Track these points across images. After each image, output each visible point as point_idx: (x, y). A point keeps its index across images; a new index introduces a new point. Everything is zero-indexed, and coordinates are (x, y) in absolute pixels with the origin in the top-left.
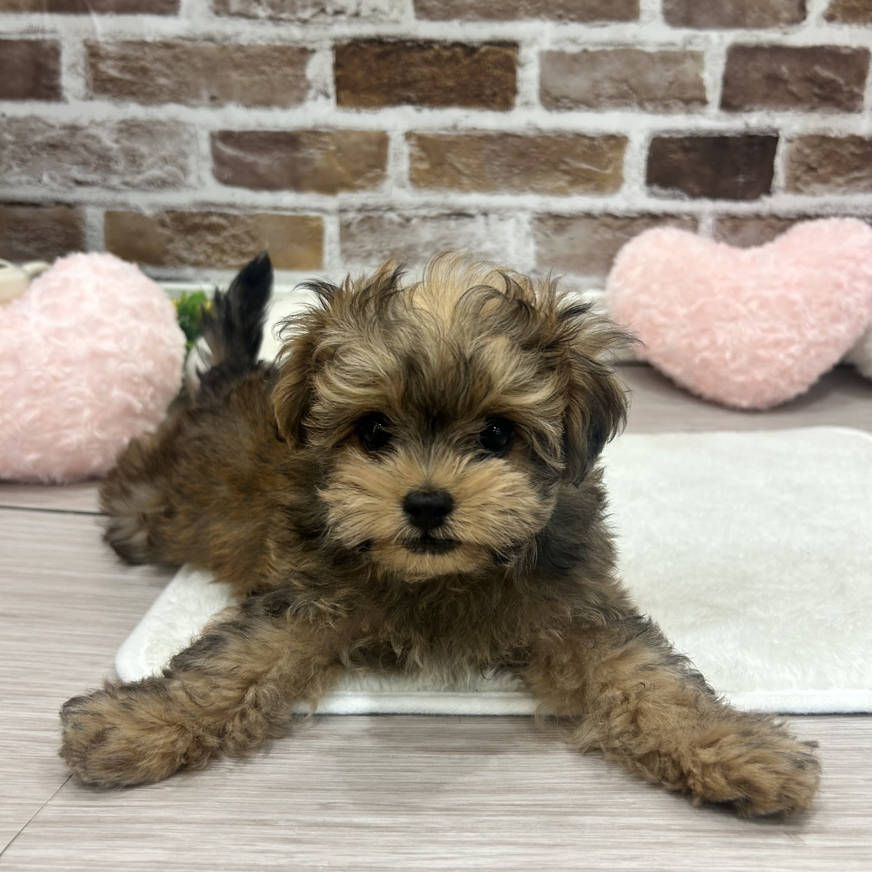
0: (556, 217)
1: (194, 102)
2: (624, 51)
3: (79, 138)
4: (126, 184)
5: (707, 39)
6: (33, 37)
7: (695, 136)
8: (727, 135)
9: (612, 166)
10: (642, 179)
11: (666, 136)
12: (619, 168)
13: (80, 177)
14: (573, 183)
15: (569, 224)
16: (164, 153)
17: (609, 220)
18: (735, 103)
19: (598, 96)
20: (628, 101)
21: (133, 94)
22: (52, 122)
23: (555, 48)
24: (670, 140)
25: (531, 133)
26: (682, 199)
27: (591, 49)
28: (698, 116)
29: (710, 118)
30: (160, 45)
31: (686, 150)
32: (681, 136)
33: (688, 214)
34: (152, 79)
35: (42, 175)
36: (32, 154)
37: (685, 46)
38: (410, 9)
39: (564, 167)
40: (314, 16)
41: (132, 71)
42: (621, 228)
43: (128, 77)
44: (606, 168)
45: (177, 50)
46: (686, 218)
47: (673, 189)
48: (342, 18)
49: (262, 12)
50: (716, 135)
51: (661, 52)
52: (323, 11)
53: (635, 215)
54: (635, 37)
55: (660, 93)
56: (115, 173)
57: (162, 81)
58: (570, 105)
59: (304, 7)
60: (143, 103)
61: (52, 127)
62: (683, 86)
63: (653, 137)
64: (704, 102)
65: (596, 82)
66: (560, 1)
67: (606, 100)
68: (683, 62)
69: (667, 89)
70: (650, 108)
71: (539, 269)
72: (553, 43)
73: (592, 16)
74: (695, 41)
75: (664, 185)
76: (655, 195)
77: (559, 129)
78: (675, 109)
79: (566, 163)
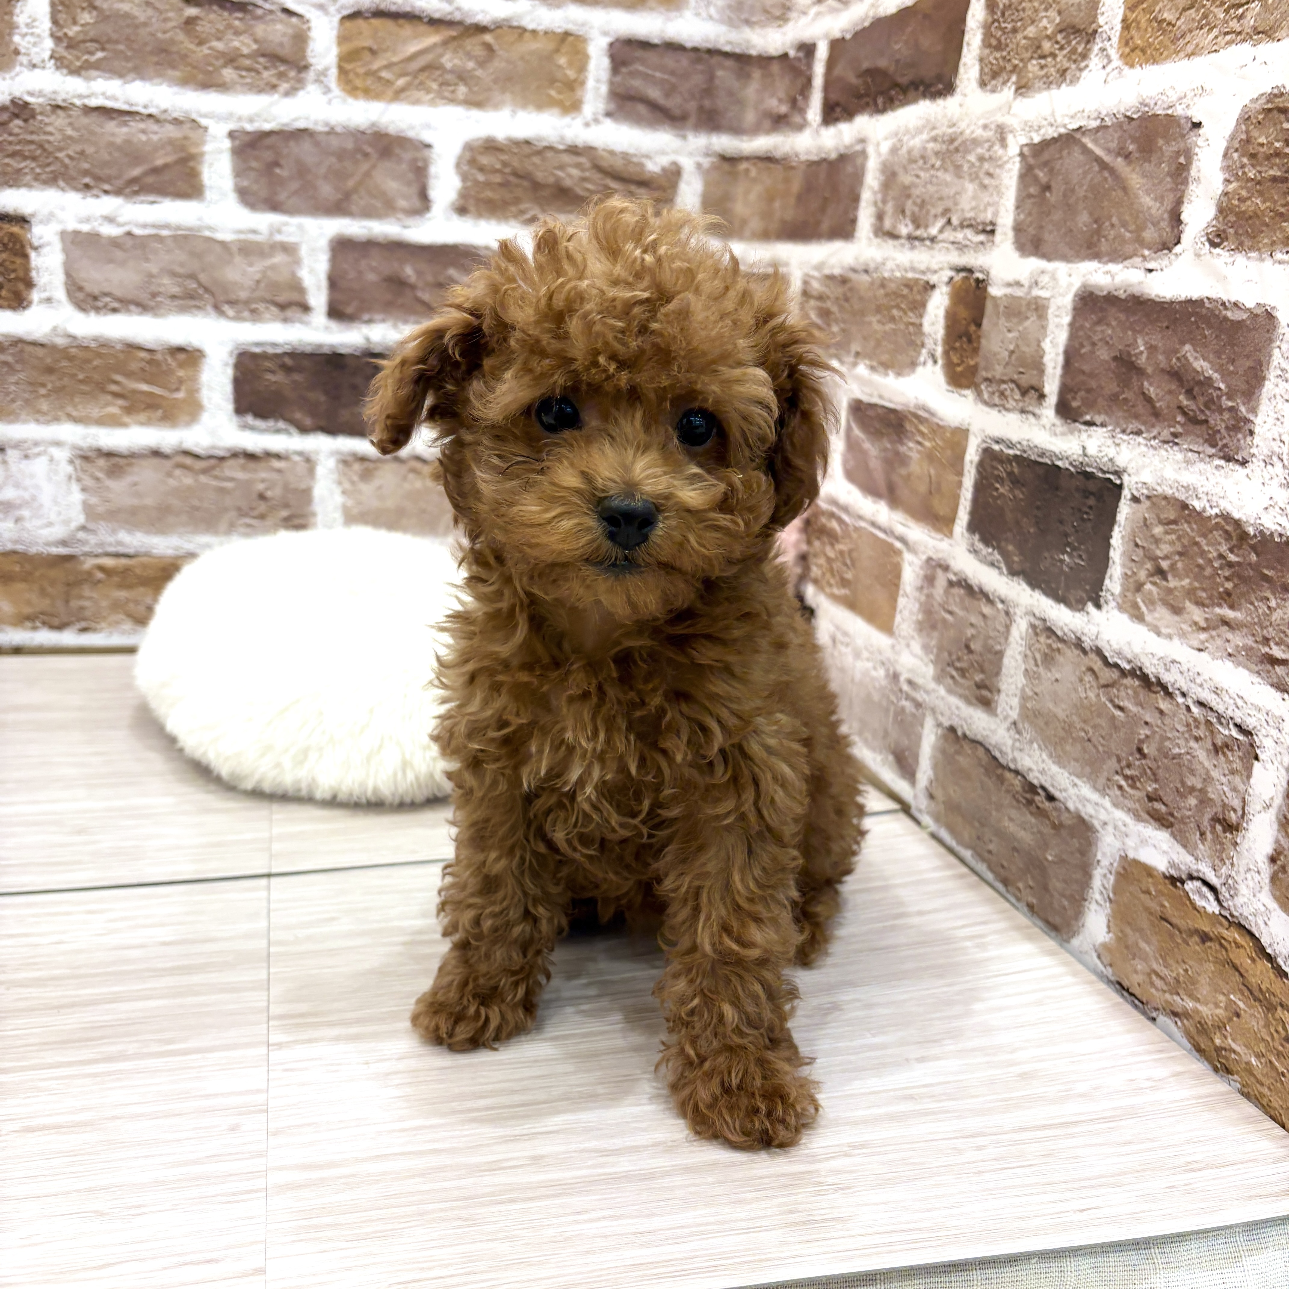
0: (109, 454)
2: (185, 237)
5: (300, 227)
7: (298, 352)
8: (343, 351)
9: (183, 388)
10: (230, 407)
11: (257, 350)
12: (194, 392)
14: (129, 410)
15: (130, 465)
17: (188, 461)
18: (349, 310)
19: (154, 295)
20: (199, 303)
23: (85, 228)
24: (264, 356)
25: (60, 341)
26: (289, 433)
27: (138, 231)
28: (298, 325)
29: (316, 329)
31: (288, 370)
32: (279, 351)
33: (300, 453)
37: (271, 234)
39: (114, 388)
42: (205, 471)
44: (177, 390)
46: (297, 458)
47: (276, 420)
50: (326, 351)
51: (239, 241)
53: (225, 454)
54: (200, 219)
55: (243, 295)
58: (116, 305)
62: (274, 286)
63: (239, 351)
64: (306, 308)
65: (151, 276)
66: (86, 166)
67: (168, 302)
68: (271, 255)
69: (253, 290)
70: (231, 312)
71: (90, 526)
72: (81, 221)
73: (136, 188)
74: (284, 229)
75: (261, 414)
76: (252, 428)
77: (101, 337)
78: (268, 316)
79: (116, 383)
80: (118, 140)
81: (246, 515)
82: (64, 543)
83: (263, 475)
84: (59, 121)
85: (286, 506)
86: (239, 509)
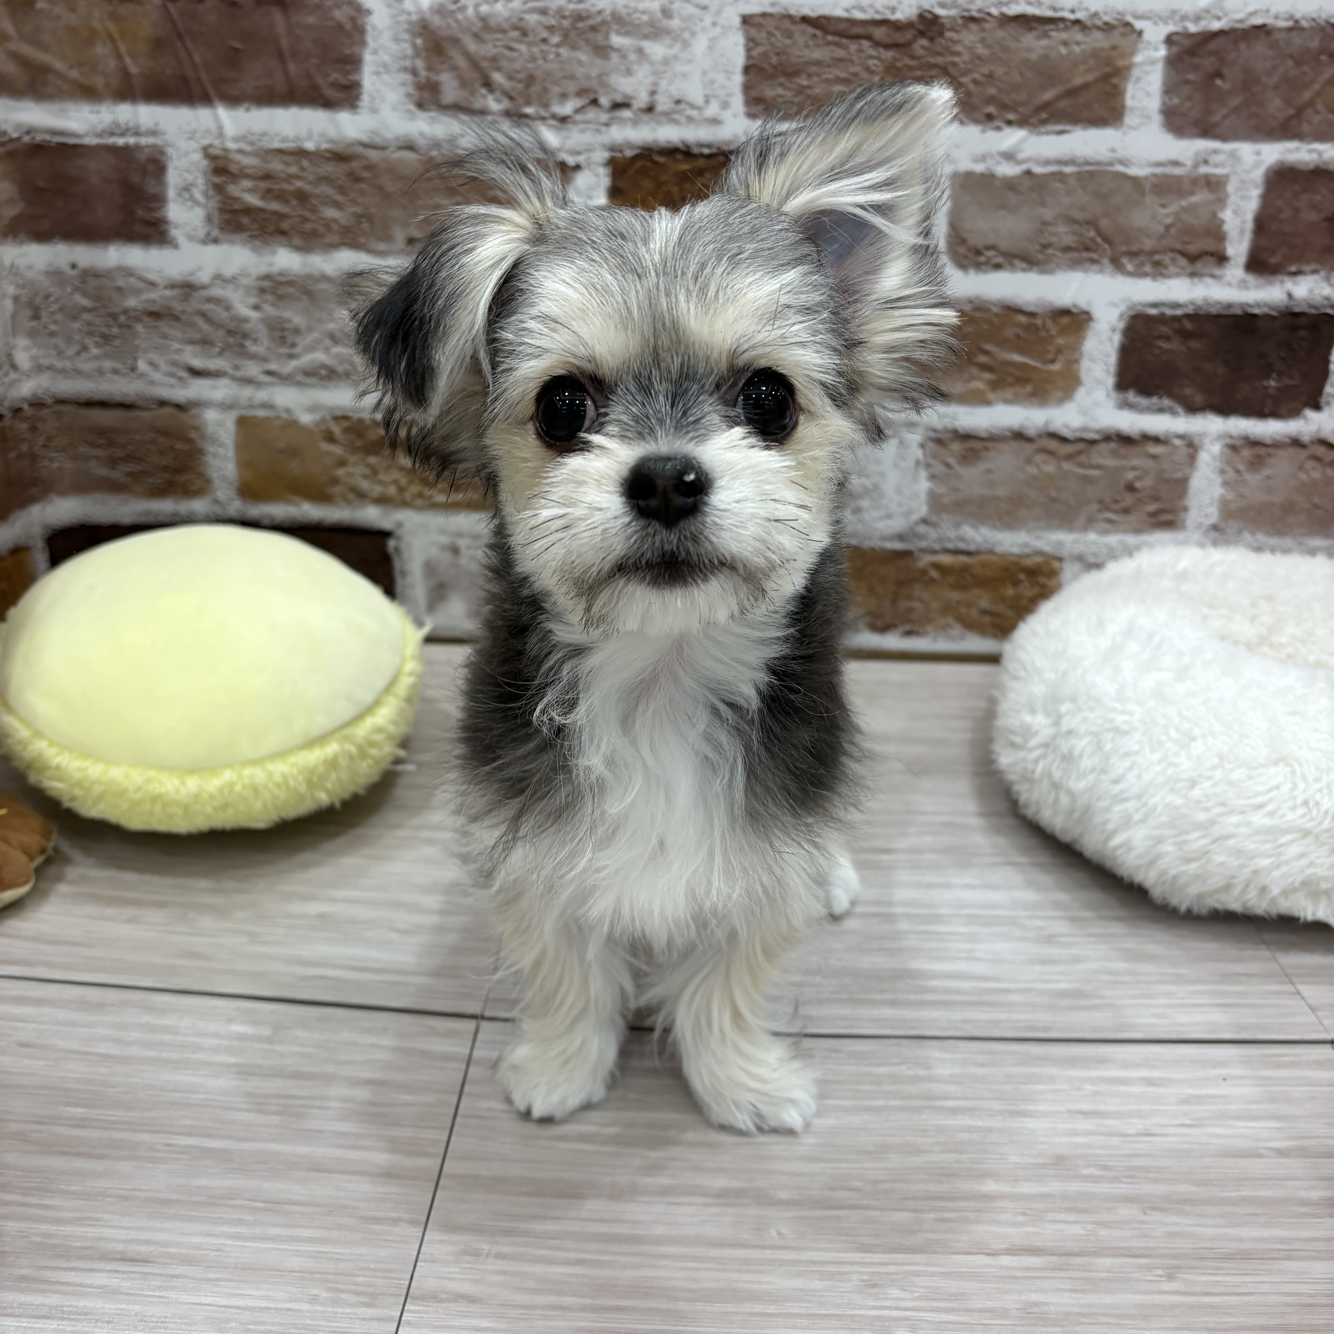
0: (965, 437)
1: (382, 247)
2: (1092, 174)
3: (195, 304)
4: (269, 373)
5: (1233, 155)
6: (120, 141)
7: (1202, 313)
8: (1256, 311)
9: (1061, 358)
10: (1110, 381)
11: (1154, 312)
12: (1072, 363)
13: (197, 363)
14: (995, 385)
15: (987, 449)
16: (331, 326)
17: (1053, 444)
18: (1273, 260)
19: (1045, 247)
20: (1095, 256)
21: (283, 233)
22: (152, 277)
23: (979, 168)
24: (1161, 319)
26: (1173, 413)
27: (1038, 170)
28: (1209, 280)
29: (1230, 285)
30: (328, 155)
31: (1185, 335)
32: (1178, 312)
33: (1181, 437)
34: (314, 211)
35: (136, 359)
36: (120, 326)
37: (1196, 165)
38: (738, 102)
39: (983, 359)
40: (578, 111)
41: (281, 197)
42: (1070, 457)
43: (275, 206)
44: (1053, 361)
45: (355, 164)
46: (1177, 442)
47: (1161, 397)
48: (626, 114)
49: (493, 104)
50: (1238, 312)
51: (1155, 175)
52: (595, 102)
53: (1096, 437)
54: (1113, 150)
55: (1148, 244)
56: (253, 357)
57: (330, 213)
58: (1000, 260)
59: (564, 96)
60: (298, 249)
61: (153, 284)
62: (1188, 232)
63: (1132, 313)
64: (1222, 259)
65: (1045, 223)
66: (992, 91)
67: (1058, 253)
68: (1192, 193)
69: (1162, 237)
70: (1130, 267)
71: (934, 519)
72: (976, 160)
73: (1044, 115)
74: (1214, 159)
75: (1146, 390)
76: (1131, 406)
77: (977, 298)
78: (1172, 269)
79: (986, 353)
80: (1034, 57)
81: (1107, 509)
82: (901, 537)
83: (1135, 462)
84: (970, 37)
85: (1156, 499)
86: (1100, 502)
